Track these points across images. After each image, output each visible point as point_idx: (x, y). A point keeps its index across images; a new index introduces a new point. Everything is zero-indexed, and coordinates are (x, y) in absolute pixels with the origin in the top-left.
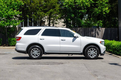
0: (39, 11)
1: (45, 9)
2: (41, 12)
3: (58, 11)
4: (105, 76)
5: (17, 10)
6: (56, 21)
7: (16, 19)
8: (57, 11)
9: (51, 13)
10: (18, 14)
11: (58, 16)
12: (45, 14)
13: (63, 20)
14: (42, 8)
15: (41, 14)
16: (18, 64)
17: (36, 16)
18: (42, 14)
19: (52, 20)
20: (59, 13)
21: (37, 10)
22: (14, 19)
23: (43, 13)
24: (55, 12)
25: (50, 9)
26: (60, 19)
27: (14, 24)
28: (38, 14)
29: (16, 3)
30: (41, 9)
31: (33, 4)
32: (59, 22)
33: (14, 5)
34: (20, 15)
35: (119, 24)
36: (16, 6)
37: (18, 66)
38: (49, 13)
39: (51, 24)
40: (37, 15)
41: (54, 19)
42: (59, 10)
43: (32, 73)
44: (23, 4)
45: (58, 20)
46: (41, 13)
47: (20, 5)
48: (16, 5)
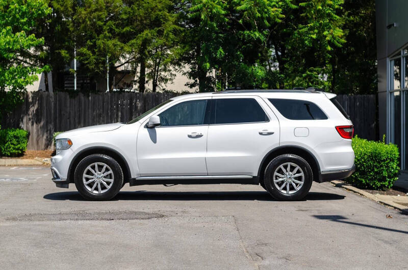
0: (105, 37)
1: (124, 30)
2: (110, 38)
3: (171, 36)
4: (287, 258)
5: (29, 33)
6: (165, 70)
7: (26, 62)
8: (167, 37)
9: (146, 42)
10: (32, 45)
11: (169, 52)
12: (123, 45)
13: (187, 68)
14: (114, 27)
15: (111, 45)
16: (8, 219)
17: (94, 53)
18: (115, 45)
19: (149, 66)
20: (175, 44)
21: (96, 31)
22: (19, 63)
23: (119, 43)
24: (161, 41)
25: (141, 31)
26: (177, 63)
27: (16, 82)
28: (100, 47)
29: (24, 7)
30: (111, 30)
31: (83, 12)
32: (174, 73)
33: (18, 16)
34: (39, 47)
35: (377, 81)
36: (25, 20)
37: (8, 224)
38: (140, 42)
39: (147, 82)
40: (96, 50)
41: (158, 64)
42: (175, 32)
43: (43, 247)
44: (48, 11)
45: (171, 68)
46: (110, 43)
47: (39, 14)
48: (23, 15)
